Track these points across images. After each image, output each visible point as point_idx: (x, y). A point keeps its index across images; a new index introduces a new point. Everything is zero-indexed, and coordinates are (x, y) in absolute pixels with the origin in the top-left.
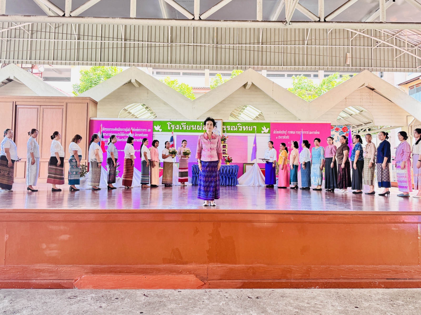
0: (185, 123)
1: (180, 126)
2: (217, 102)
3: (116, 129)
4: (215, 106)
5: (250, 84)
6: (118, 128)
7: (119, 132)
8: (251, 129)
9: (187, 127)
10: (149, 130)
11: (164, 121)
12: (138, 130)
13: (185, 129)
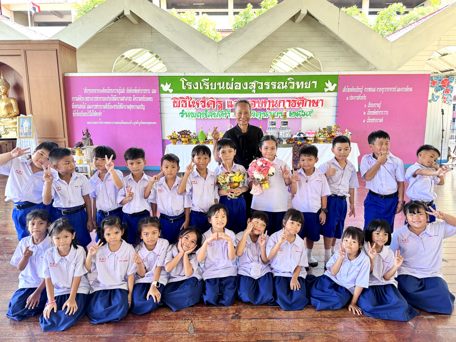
0: (208, 79)
1: (201, 83)
2: (253, 43)
3: (104, 91)
4: (251, 50)
5: (304, 12)
6: (106, 88)
7: (109, 95)
8: (308, 86)
9: (211, 84)
10: (154, 91)
11: (175, 76)
12: (136, 91)
13: (208, 88)
